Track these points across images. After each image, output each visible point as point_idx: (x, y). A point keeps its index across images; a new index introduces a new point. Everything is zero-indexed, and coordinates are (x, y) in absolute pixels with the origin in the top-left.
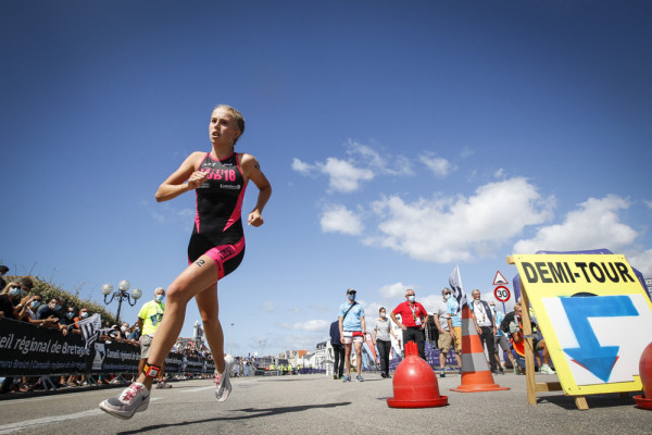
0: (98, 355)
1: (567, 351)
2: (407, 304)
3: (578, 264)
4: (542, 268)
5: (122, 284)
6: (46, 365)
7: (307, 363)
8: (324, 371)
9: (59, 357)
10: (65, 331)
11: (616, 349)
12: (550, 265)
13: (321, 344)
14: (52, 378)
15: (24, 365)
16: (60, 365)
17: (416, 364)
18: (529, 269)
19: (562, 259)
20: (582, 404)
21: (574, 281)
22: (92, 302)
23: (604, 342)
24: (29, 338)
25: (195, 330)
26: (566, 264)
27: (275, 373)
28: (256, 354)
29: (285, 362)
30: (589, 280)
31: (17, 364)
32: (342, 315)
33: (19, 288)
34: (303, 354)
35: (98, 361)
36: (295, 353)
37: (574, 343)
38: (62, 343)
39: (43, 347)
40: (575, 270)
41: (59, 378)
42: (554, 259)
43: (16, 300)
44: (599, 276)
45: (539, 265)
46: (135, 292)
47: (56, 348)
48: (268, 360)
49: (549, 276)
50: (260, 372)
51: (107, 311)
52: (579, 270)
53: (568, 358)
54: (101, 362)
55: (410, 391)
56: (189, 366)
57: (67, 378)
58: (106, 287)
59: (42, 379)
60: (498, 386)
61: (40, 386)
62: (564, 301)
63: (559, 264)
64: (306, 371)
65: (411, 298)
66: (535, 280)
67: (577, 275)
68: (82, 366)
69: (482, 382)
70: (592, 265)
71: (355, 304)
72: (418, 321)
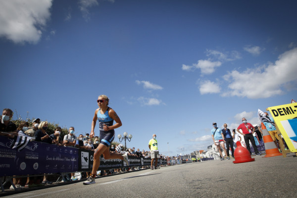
1: (291, 138)
3: (295, 107)
4: (280, 110)
5: (125, 134)
6: (110, 166)
7: (205, 156)
8: (213, 159)
9: (113, 163)
12: (284, 109)
13: (209, 146)
15: (105, 166)
16: (114, 166)
17: (241, 149)
18: (275, 112)
19: (288, 106)
21: (293, 113)
26: (290, 107)
27: (190, 162)
28: (181, 154)
29: (194, 157)
31: (103, 166)
32: (213, 134)
34: (202, 152)
36: (198, 152)
37: (294, 135)
40: (294, 109)
42: (285, 106)
45: (278, 110)
48: (187, 156)
49: (283, 113)
50: (184, 162)
52: (296, 109)
53: (291, 141)
55: (240, 157)
59: (110, 170)
60: (281, 154)
61: (110, 173)
62: (290, 121)
63: (287, 108)
64: (205, 159)
65: (244, 122)
66: (277, 115)
67: (295, 111)
68: (121, 165)
69: (274, 153)
71: (217, 128)
72: (250, 131)
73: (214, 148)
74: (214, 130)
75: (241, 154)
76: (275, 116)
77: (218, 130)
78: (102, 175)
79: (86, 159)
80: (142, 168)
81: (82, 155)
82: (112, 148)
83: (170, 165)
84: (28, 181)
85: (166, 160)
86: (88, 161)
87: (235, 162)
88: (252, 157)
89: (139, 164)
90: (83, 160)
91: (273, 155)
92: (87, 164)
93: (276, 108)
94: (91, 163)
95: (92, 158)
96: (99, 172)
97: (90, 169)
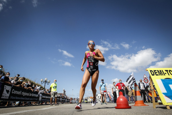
0: (40, 97)
1: (163, 93)
3: (166, 71)
4: (156, 72)
6: (28, 99)
9: (31, 97)
10: (33, 91)
12: (158, 71)
14: (30, 102)
15: (23, 99)
16: (32, 99)
17: (122, 98)
18: (152, 72)
19: (161, 69)
20: (168, 108)
21: (165, 75)
22: (38, 83)
24: (25, 92)
25: (63, 91)
26: (162, 71)
27: (84, 103)
30: (169, 75)
31: (22, 98)
32: (100, 86)
33: (22, 80)
34: (91, 98)
35: (40, 98)
36: (89, 97)
37: (165, 92)
38: (32, 93)
39: (28, 94)
40: (165, 72)
41: (31, 102)
42: (159, 69)
43: (22, 83)
45: (155, 71)
46: (49, 81)
47: (31, 95)
49: (158, 74)
51: (42, 86)
52: (166, 72)
53: (164, 95)
54: (41, 98)
55: (121, 104)
56: (62, 100)
57: (33, 102)
58: (42, 80)
59: (28, 102)
60: (145, 105)
61: (27, 104)
62: (162, 80)
63: (160, 71)
65: (120, 82)
66: (153, 75)
67: (166, 73)
68: (37, 99)
69: (141, 103)
70: (170, 71)
71: (103, 83)
72: (123, 88)
73: (99, 97)
76: (152, 75)
79: (8, 91)
81: (5, 88)
82: (33, 86)
83: (71, 103)
85: (69, 100)
86: (9, 93)
90: (5, 92)
91: (140, 105)
92: (8, 95)
93: (152, 69)
94: (11, 94)
95: (13, 91)
96: (17, 103)
97: (10, 99)
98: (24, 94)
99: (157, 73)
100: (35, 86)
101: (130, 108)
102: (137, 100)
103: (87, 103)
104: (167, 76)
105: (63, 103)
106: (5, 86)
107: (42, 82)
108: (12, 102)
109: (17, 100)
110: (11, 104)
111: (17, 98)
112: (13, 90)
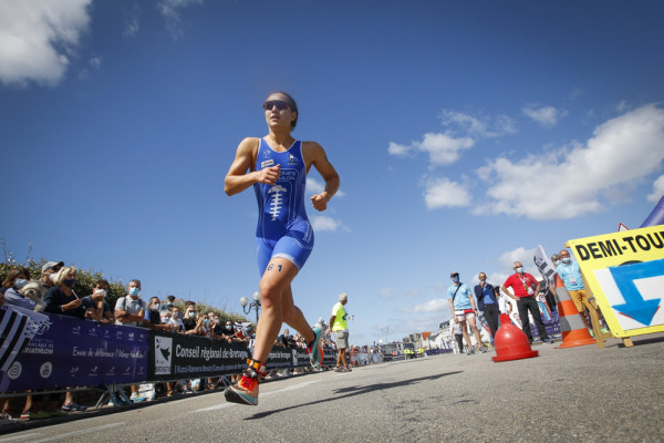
1: (615, 307)
2: (516, 276)
3: (625, 239)
4: (593, 247)
5: (256, 295)
6: (222, 368)
7: (433, 345)
8: (450, 351)
9: (229, 361)
10: (230, 340)
11: (659, 300)
12: (601, 244)
13: (444, 324)
14: (227, 377)
15: (209, 369)
16: (230, 367)
17: (509, 330)
18: (582, 250)
19: (610, 237)
20: (628, 343)
21: (621, 253)
23: (647, 296)
24: (208, 349)
26: (614, 241)
27: (401, 357)
28: (381, 342)
29: (411, 346)
30: (635, 250)
31: (205, 369)
32: (451, 297)
34: (427, 336)
36: (419, 336)
37: (621, 301)
38: (228, 350)
39: (217, 354)
40: (622, 244)
42: (603, 238)
44: (645, 245)
45: (590, 245)
48: (394, 345)
49: (600, 252)
50: (388, 358)
52: (626, 244)
53: (616, 312)
58: (243, 299)
59: (222, 378)
60: (595, 340)
62: (613, 270)
63: (608, 242)
64: (432, 352)
65: (519, 270)
66: (587, 258)
67: (624, 248)
69: (579, 339)
70: (638, 238)
71: (460, 284)
72: (530, 291)
74: (453, 288)
75: (509, 342)
76: (583, 259)
77: (463, 289)
78: (203, 389)
80: (295, 373)
81: (156, 344)
82: (228, 327)
84: (28, 405)
86: (170, 357)
87: (496, 360)
88: (534, 348)
89: (288, 364)
90: (159, 356)
91: (577, 343)
92: (168, 364)
93: (584, 242)
94: (176, 361)
95: (179, 351)
96: (195, 383)
97: (174, 376)
98: (209, 354)
99: (597, 250)
100: (232, 324)
101: (535, 354)
102: (573, 328)
103: (412, 356)
104: (628, 255)
105: (327, 370)
106: (156, 338)
107: (247, 308)
108: (180, 382)
109: (194, 376)
110: (181, 390)
111: (192, 369)
112: (178, 346)
